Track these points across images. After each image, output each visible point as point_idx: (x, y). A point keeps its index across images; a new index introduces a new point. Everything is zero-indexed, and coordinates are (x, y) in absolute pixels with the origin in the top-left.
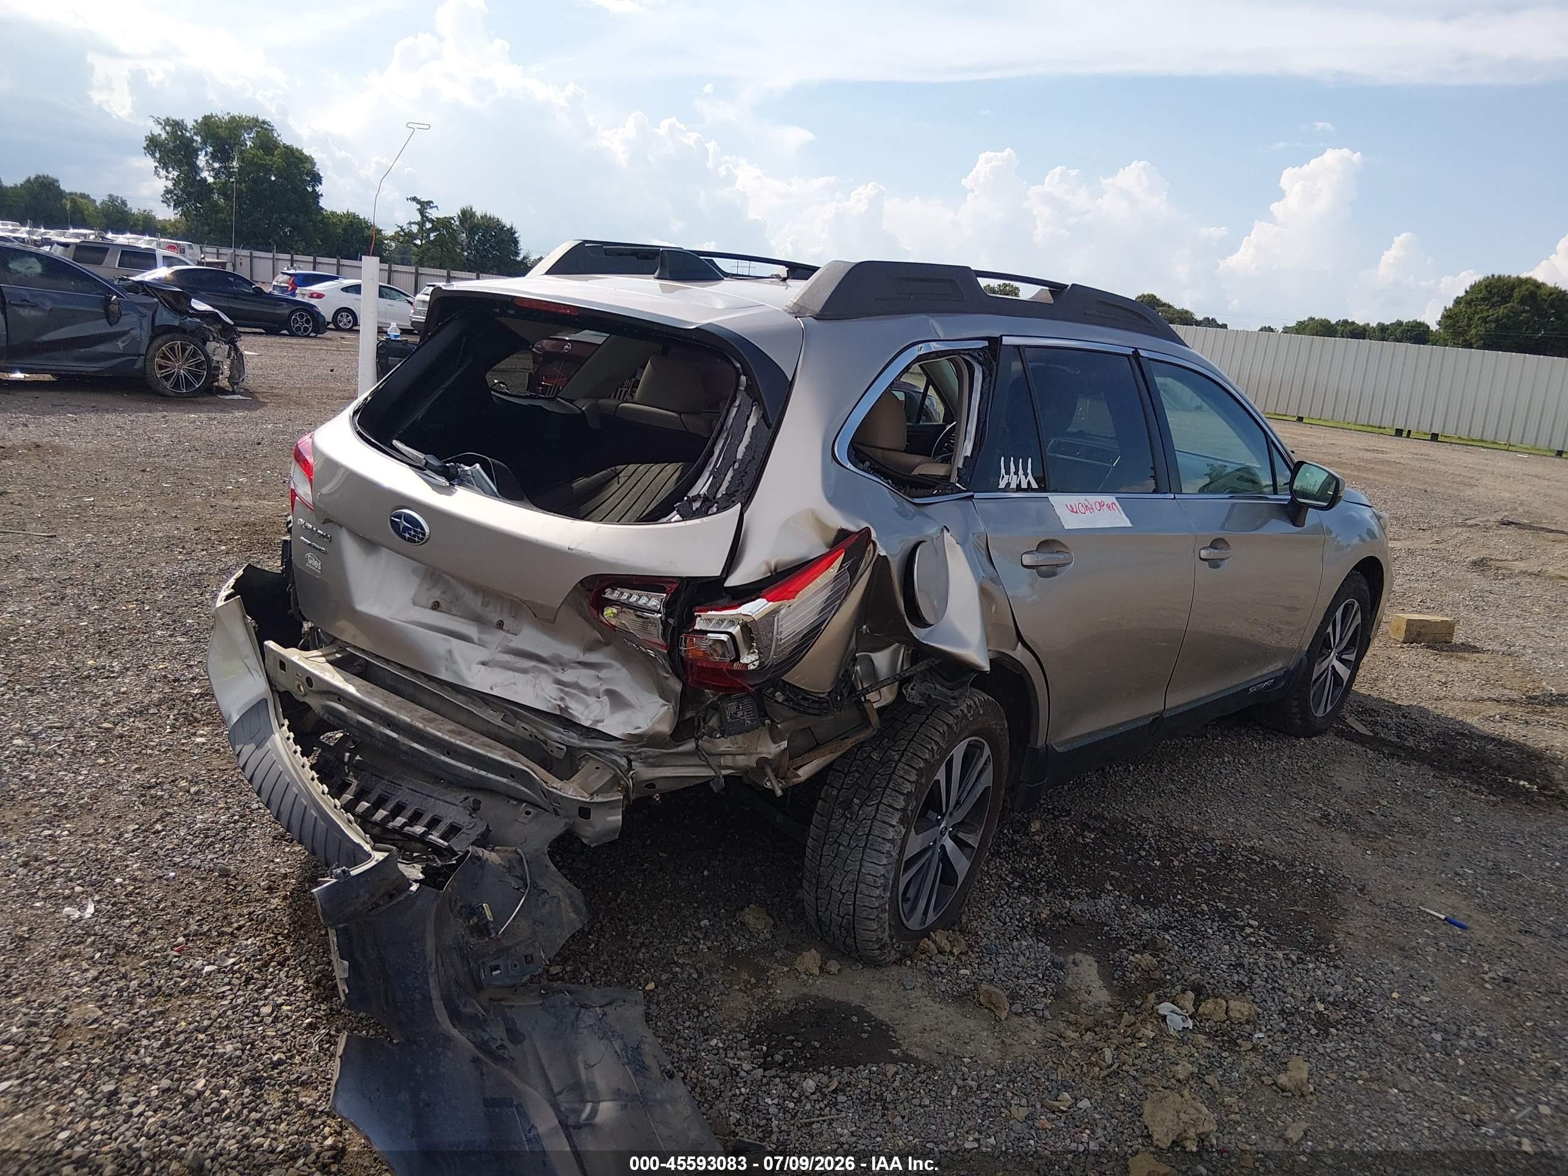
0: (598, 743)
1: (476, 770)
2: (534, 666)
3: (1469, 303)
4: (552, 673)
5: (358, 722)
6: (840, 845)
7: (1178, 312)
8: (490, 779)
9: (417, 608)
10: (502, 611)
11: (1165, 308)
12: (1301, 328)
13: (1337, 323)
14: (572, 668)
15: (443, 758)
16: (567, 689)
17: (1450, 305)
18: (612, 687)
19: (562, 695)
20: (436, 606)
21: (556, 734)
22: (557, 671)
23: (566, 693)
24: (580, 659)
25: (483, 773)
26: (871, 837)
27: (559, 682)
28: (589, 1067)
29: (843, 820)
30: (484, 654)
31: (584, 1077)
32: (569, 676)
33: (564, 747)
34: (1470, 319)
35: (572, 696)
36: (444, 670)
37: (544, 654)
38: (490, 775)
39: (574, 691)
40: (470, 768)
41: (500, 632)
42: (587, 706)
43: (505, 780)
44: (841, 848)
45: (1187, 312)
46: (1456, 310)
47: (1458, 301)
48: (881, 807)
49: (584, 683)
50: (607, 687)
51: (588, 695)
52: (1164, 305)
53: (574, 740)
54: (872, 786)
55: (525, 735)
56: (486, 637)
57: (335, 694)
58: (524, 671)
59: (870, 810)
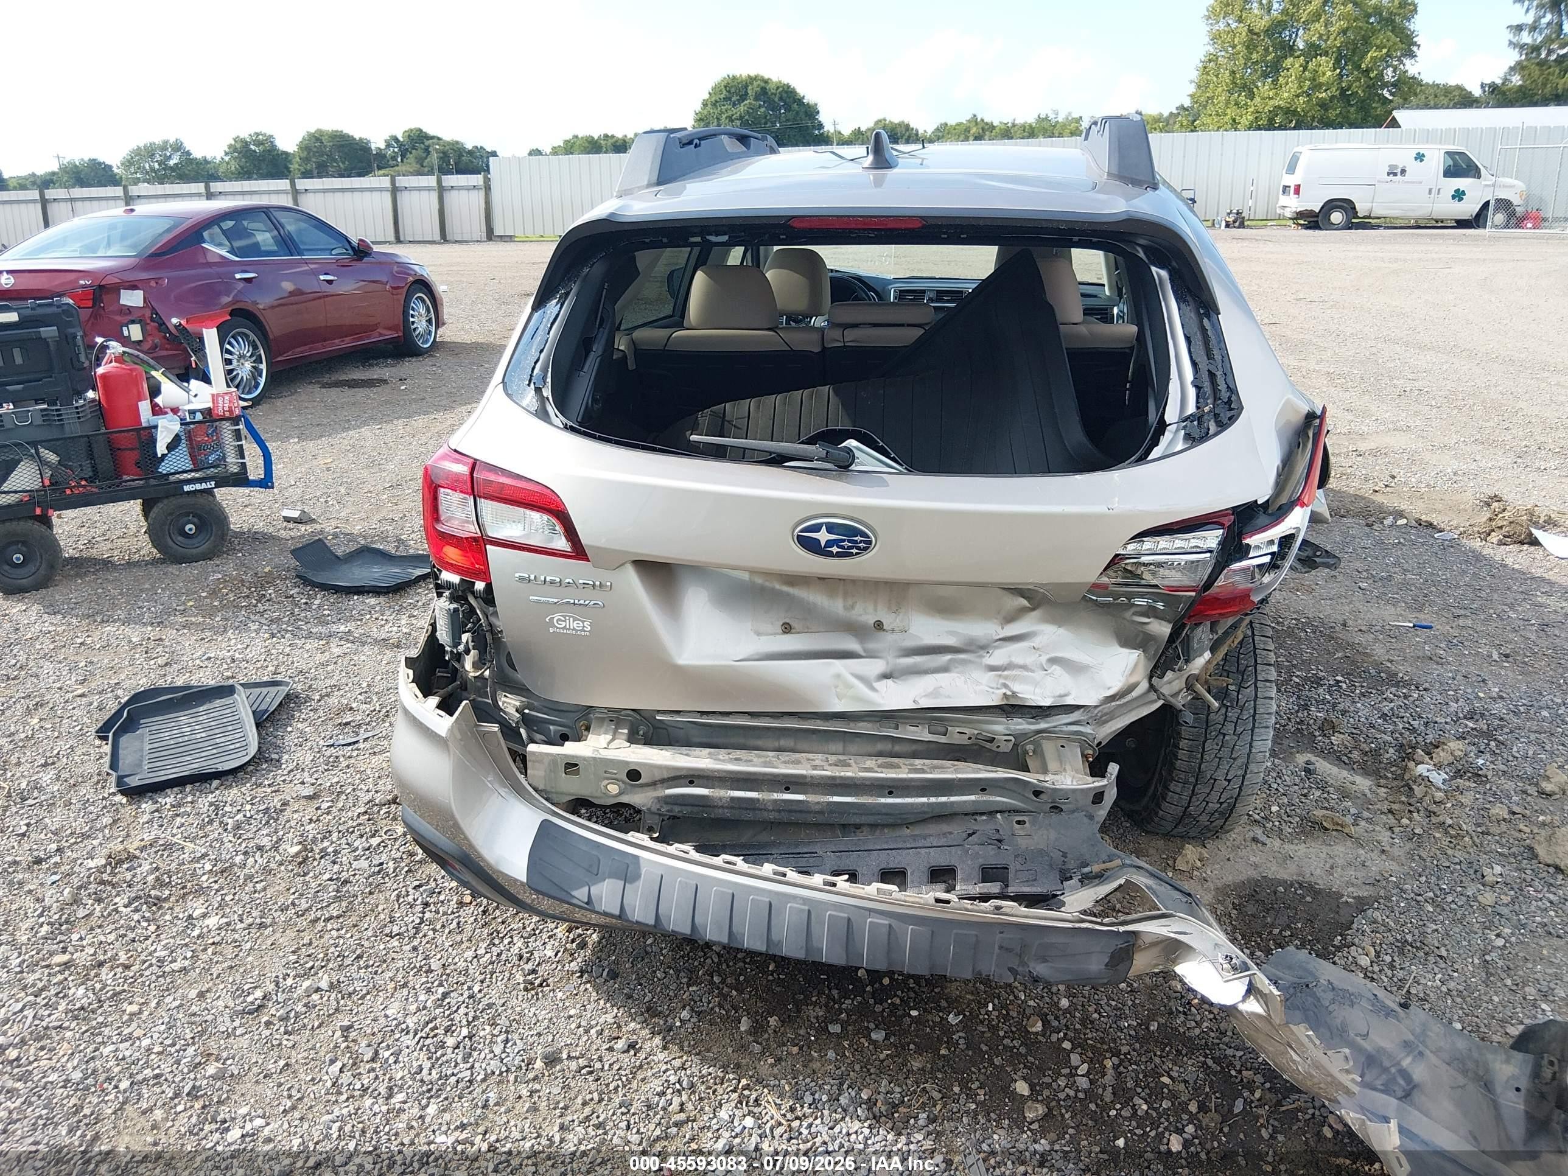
0: (1059, 720)
1: (933, 800)
2: (950, 660)
3: (715, 104)
4: (977, 660)
5: (733, 799)
6: (1224, 735)
7: (449, 143)
8: (952, 803)
9: (763, 638)
10: (876, 610)
11: (435, 141)
12: (570, 148)
13: (599, 138)
14: (996, 648)
15: (883, 800)
16: (1006, 673)
17: (698, 108)
18: (1053, 655)
19: (1002, 681)
20: (787, 629)
21: (1001, 728)
22: (982, 657)
23: (1006, 677)
24: (1001, 636)
25: (943, 799)
26: (1257, 717)
27: (992, 668)
28: (1366, 1036)
29: (1223, 711)
30: (877, 666)
31: (1369, 1048)
32: (998, 657)
33: (1011, 738)
34: (718, 119)
35: (1014, 678)
36: (837, 701)
37: (950, 641)
38: (953, 799)
39: (1014, 672)
40: (924, 800)
41: (882, 633)
42: (1036, 684)
43: (973, 798)
44: (1227, 738)
45: (457, 142)
46: (705, 112)
47: (705, 104)
48: (1259, 684)
49: (1019, 660)
50: (1048, 656)
51: (1033, 671)
52: (433, 138)
53: (1021, 725)
54: (1242, 668)
55: (963, 740)
56: (872, 645)
57: (686, 777)
58: (944, 669)
59: (1250, 691)
